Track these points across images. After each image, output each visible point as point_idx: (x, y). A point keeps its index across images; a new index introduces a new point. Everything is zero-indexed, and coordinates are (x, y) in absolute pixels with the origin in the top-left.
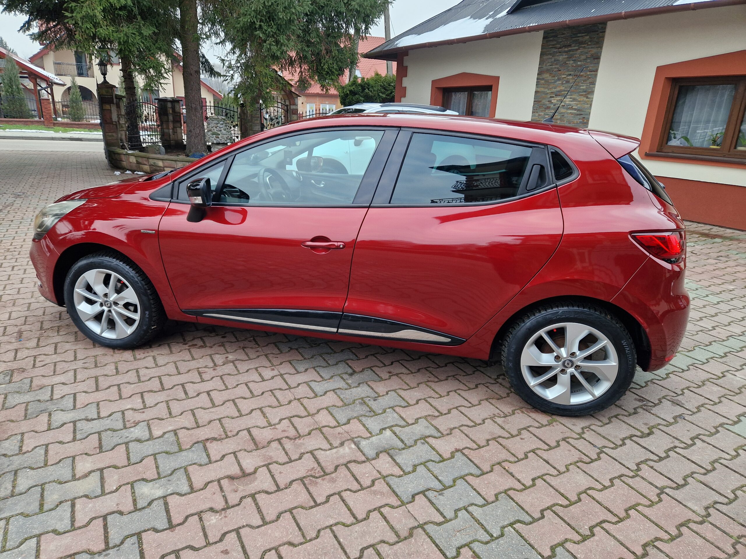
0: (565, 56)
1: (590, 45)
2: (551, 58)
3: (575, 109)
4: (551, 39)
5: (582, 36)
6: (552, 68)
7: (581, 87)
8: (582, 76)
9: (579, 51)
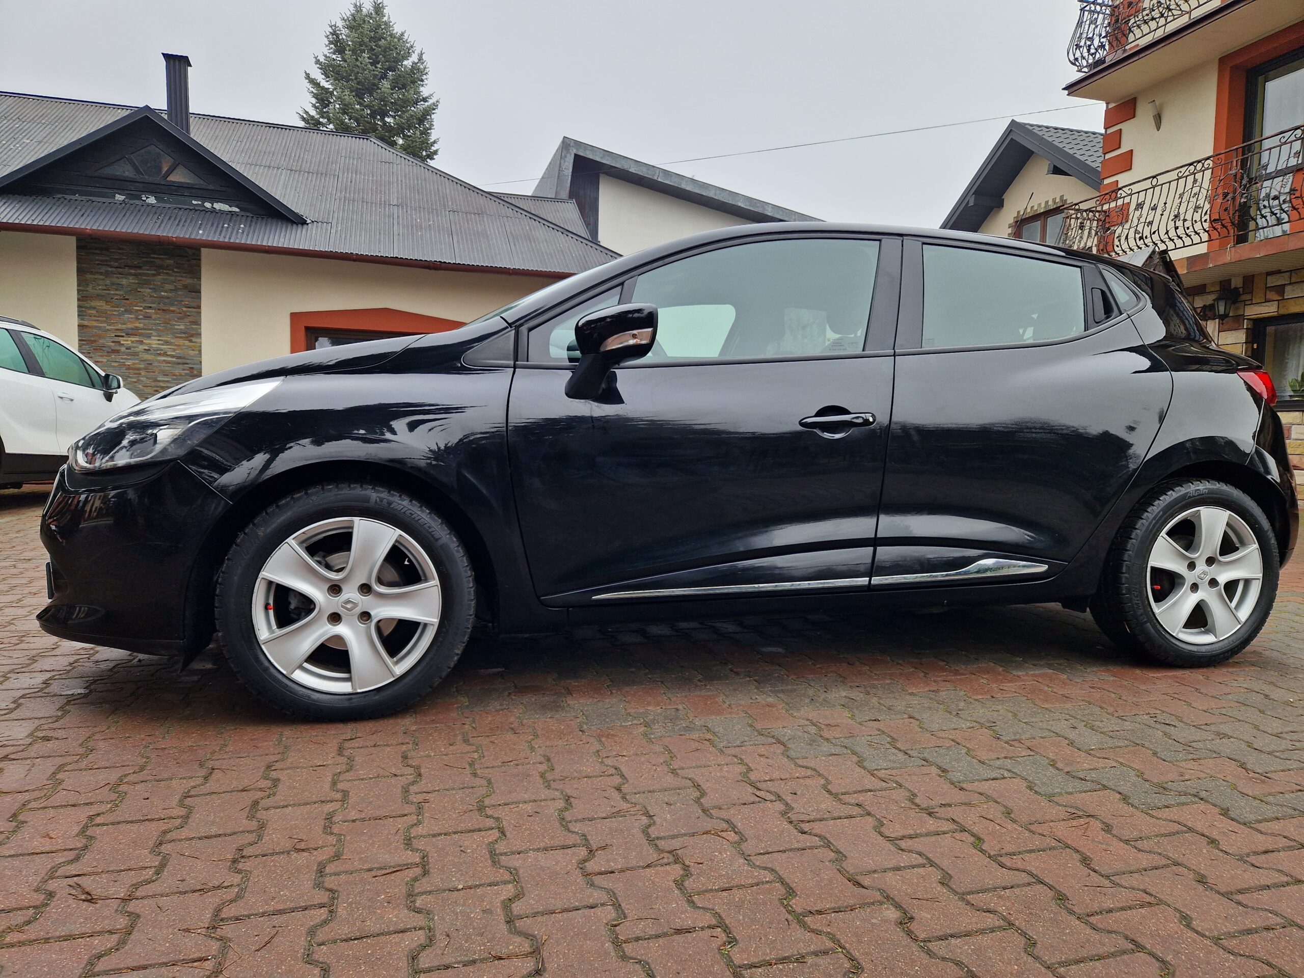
0: (132, 280)
1: (176, 272)
2: (103, 279)
3: (172, 356)
4: (98, 252)
5: (160, 258)
6: (109, 294)
7: (176, 327)
8: (173, 311)
9: (159, 277)
